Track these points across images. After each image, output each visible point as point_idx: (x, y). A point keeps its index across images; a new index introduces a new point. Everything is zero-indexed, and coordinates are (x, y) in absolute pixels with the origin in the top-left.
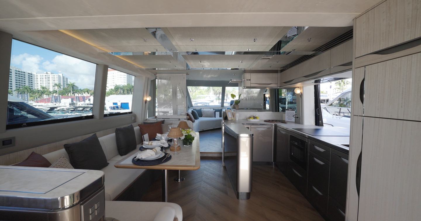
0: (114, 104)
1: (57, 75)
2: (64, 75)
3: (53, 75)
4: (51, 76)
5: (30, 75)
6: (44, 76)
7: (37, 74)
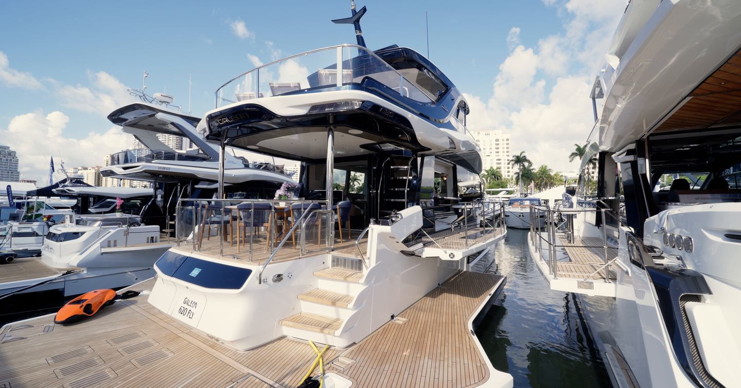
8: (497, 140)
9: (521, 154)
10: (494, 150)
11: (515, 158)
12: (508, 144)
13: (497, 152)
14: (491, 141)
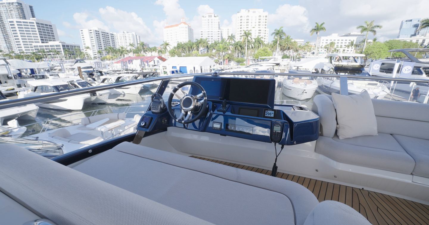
0: (173, 67)
1: (131, 34)
2: (136, 34)
3: (128, 34)
4: (127, 34)
5: (112, 35)
6: (122, 36)
7: (117, 34)
8: (260, 16)
9: (280, 29)
10: (257, 24)
11: (275, 32)
12: (266, 19)
13: (259, 25)
14: (256, 17)
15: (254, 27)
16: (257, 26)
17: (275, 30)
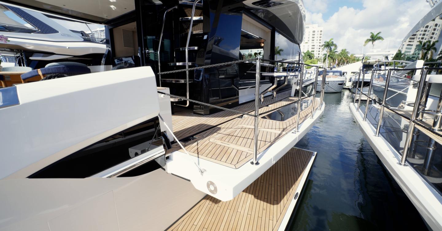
8: (314, 32)
9: (330, 41)
10: (311, 39)
11: (325, 44)
12: (321, 34)
13: (313, 40)
14: (309, 32)
15: (307, 43)
16: (311, 41)
17: (325, 42)
